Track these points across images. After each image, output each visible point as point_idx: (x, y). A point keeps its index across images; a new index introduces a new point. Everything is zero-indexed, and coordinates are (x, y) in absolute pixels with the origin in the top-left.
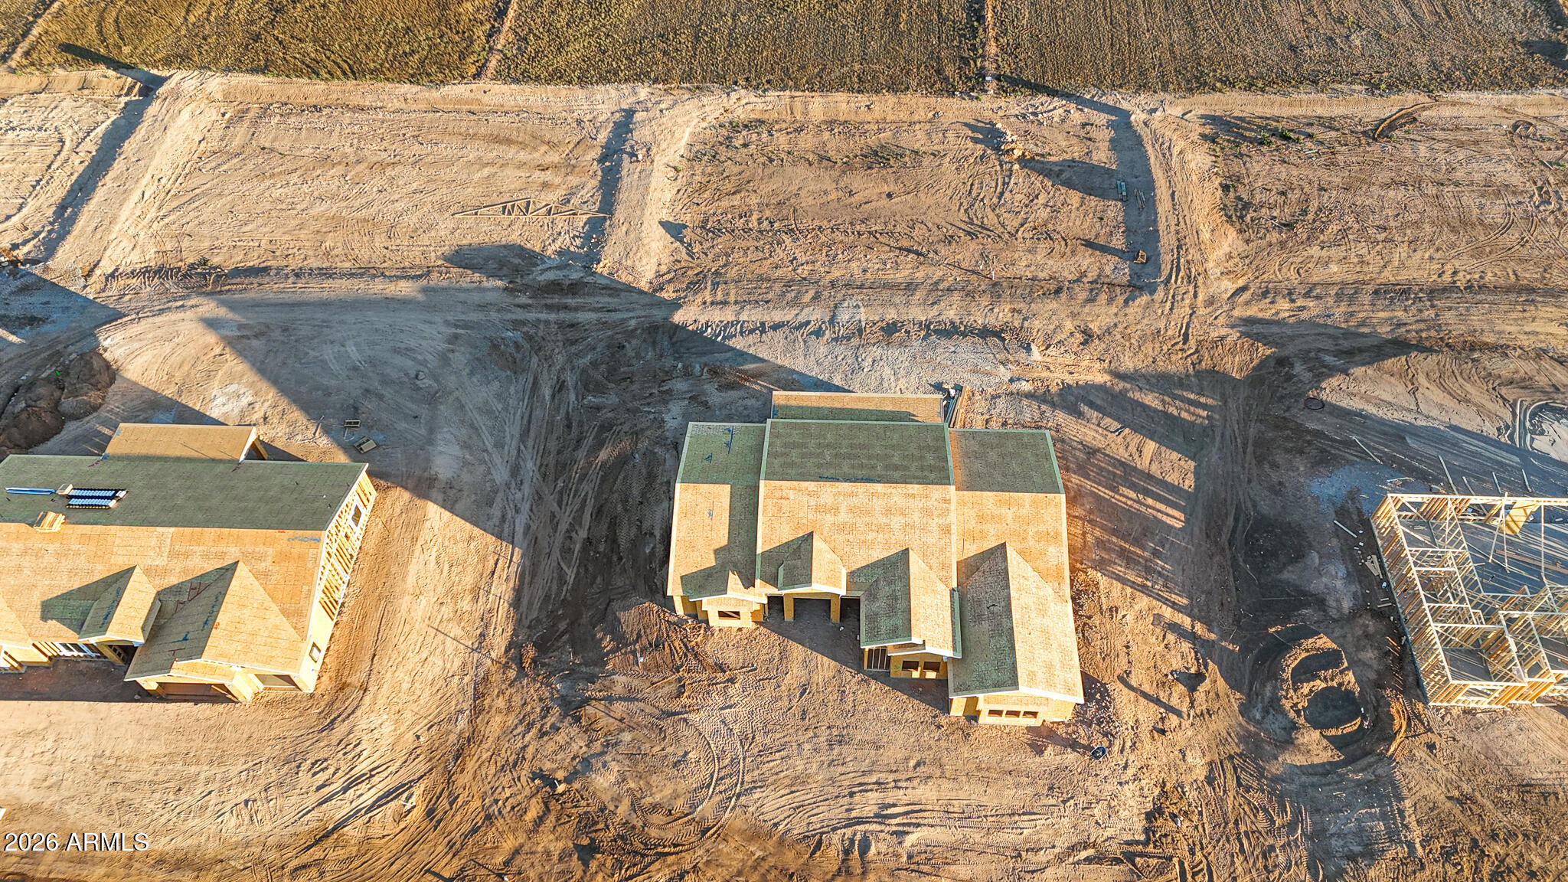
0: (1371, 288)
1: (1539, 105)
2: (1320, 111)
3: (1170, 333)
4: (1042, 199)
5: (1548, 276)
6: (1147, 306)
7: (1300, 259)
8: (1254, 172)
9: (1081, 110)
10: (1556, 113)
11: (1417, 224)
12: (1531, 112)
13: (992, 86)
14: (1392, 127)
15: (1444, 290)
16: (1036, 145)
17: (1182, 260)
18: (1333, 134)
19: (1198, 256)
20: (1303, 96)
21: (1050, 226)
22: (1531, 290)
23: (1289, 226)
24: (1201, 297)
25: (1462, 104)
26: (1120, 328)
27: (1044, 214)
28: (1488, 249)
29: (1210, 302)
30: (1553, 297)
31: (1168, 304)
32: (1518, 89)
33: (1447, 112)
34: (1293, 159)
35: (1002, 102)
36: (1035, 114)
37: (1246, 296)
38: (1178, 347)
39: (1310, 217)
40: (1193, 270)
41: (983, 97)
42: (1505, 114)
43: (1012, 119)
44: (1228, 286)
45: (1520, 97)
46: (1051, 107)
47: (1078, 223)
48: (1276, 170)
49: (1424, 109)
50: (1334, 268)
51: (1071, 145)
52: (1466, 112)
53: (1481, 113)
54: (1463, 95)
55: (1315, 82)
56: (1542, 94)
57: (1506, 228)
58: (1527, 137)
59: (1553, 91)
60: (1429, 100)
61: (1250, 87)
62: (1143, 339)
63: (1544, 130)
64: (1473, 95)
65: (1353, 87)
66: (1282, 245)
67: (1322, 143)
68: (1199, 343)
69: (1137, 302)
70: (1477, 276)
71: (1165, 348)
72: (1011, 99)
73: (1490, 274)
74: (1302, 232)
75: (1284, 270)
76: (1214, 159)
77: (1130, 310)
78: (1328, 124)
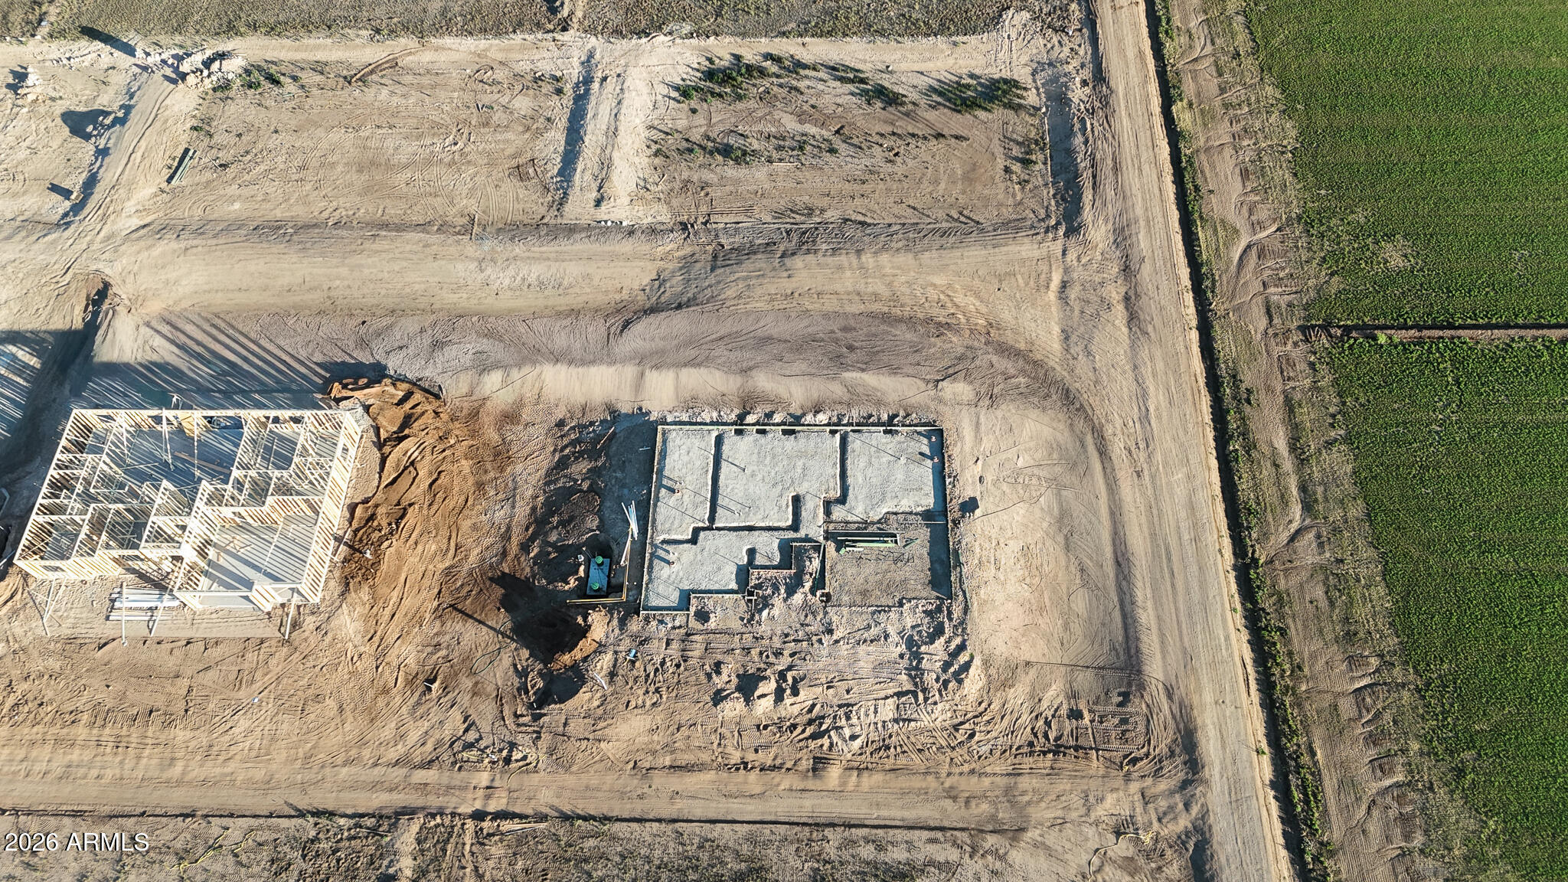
0: (255, 224)
1: (509, 50)
2: (321, 56)
3: (56, 267)
4: (28, 142)
5: (409, 212)
6: (54, 241)
7: (214, 197)
8: (227, 114)
9: (112, 54)
10: (520, 57)
11: (333, 165)
12: (500, 56)
13: (45, 29)
14: (372, 72)
15: (315, 226)
16: (55, 89)
17: (108, 199)
18: (318, 78)
19: (124, 196)
20: (312, 41)
21: (20, 169)
22: (385, 226)
23: (224, 166)
24: (102, 234)
25: (444, 49)
26: (17, 262)
27: (22, 154)
28: (376, 188)
29: (108, 238)
30: (397, 231)
31: (71, 241)
32: (498, 34)
33: (426, 57)
34: (270, 103)
35: (45, 46)
36: (69, 59)
37: (142, 232)
38: (54, 280)
39: (249, 157)
40: (111, 209)
41: (32, 42)
42: (477, 59)
43: (48, 63)
44: (136, 222)
45: (497, 41)
46: (86, 52)
47: (46, 164)
48: (248, 113)
49: (410, 53)
50: (237, 206)
51: (85, 89)
52: (443, 57)
53: (455, 56)
54: (448, 41)
55: (329, 27)
56: (518, 38)
57: (406, 166)
58: (481, 81)
59: (527, 37)
60: (417, 45)
61: (271, 30)
62: (28, 274)
63: (500, 75)
64: (458, 40)
65: (361, 32)
66: (209, 182)
67: (303, 87)
68: (75, 274)
69: (46, 238)
70: (351, 213)
71: (43, 281)
72: (55, 44)
73: (362, 211)
74: (231, 171)
75: (195, 207)
76: (201, 101)
77: (36, 247)
78: (319, 68)
